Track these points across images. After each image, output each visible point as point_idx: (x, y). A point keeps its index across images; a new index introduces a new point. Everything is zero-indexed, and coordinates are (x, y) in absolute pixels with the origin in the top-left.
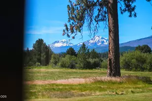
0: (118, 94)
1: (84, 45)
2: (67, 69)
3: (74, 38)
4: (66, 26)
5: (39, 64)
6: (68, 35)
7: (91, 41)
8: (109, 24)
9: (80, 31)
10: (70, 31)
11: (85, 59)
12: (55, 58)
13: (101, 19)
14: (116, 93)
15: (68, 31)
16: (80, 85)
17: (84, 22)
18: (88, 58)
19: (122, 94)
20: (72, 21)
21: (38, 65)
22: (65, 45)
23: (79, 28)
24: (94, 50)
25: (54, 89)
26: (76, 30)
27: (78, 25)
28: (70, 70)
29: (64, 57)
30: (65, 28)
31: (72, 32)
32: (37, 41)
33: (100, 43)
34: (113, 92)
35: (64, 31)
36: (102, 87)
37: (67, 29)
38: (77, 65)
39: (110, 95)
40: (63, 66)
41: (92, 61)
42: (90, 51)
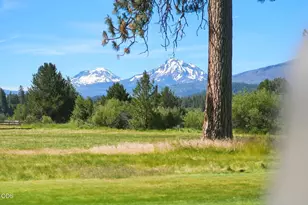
0: (234, 171)
1: (146, 76)
2: (109, 129)
3: (128, 51)
4: (109, 21)
5: (49, 118)
6: (115, 44)
7: (159, 71)
8: (210, 18)
9: (142, 35)
10: (118, 35)
11: (148, 107)
12: (82, 106)
13: (191, 8)
14: (229, 169)
15: (114, 34)
16: (145, 155)
17: (151, 11)
18: (156, 105)
19: (242, 171)
20: (122, 11)
21: (47, 121)
22: (102, 79)
23: (141, 27)
24: (167, 88)
25: (89, 162)
26: (134, 31)
27: (138, 19)
28: (116, 132)
29: (103, 104)
30: (106, 27)
31: (125, 36)
32: (41, 69)
33: (179, 77)
34: (222, 167)
35: (105, 33)
36: (194, 158)
37: (112, 29)
38: (132, 121)
39: (214, 172)
40: (101, 123)
41: (163, 111)
42: (159, 91)
